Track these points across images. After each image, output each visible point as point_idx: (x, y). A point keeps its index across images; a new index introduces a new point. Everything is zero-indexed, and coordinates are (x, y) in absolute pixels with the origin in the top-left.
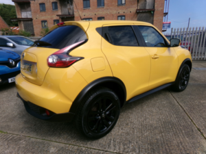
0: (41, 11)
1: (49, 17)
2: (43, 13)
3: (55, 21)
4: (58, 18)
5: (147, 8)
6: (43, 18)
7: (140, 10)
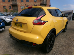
0: (3, 2)
1: (7, 4)
2: (4, 3)
3: (9, 6)
4: (11, 5)
5: (44, 3)
6: (4, 5)
7: (42, 4)
